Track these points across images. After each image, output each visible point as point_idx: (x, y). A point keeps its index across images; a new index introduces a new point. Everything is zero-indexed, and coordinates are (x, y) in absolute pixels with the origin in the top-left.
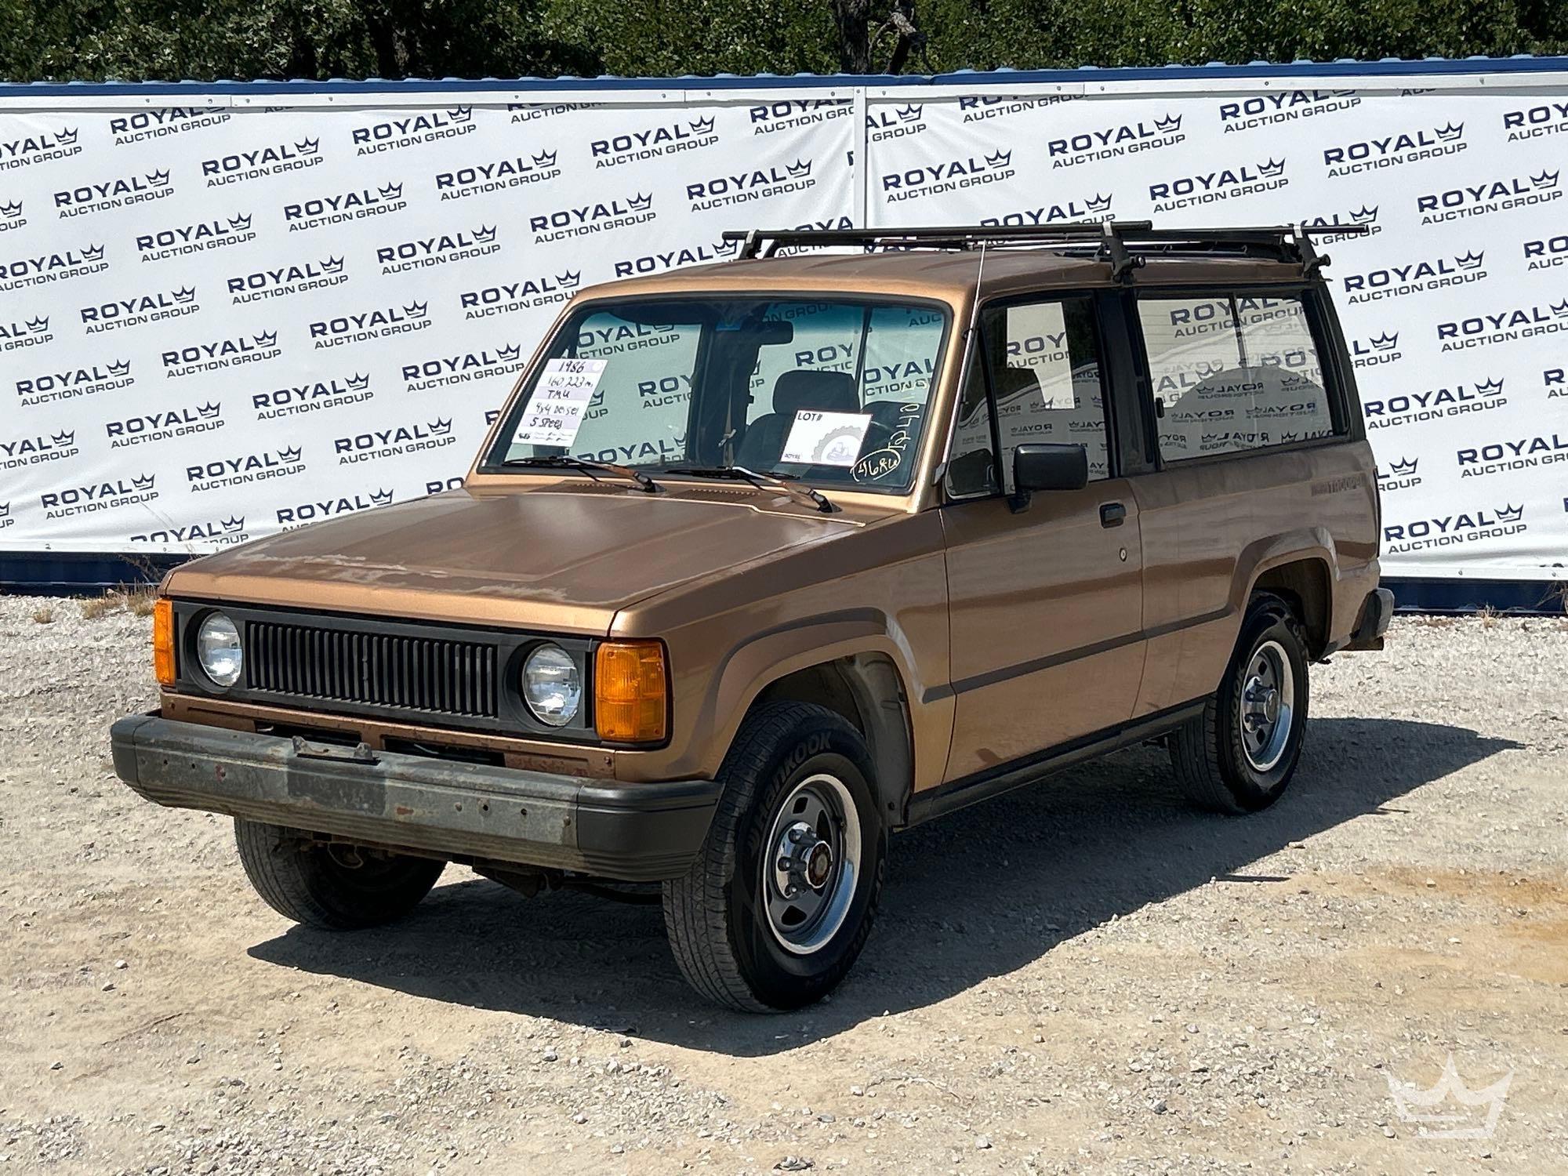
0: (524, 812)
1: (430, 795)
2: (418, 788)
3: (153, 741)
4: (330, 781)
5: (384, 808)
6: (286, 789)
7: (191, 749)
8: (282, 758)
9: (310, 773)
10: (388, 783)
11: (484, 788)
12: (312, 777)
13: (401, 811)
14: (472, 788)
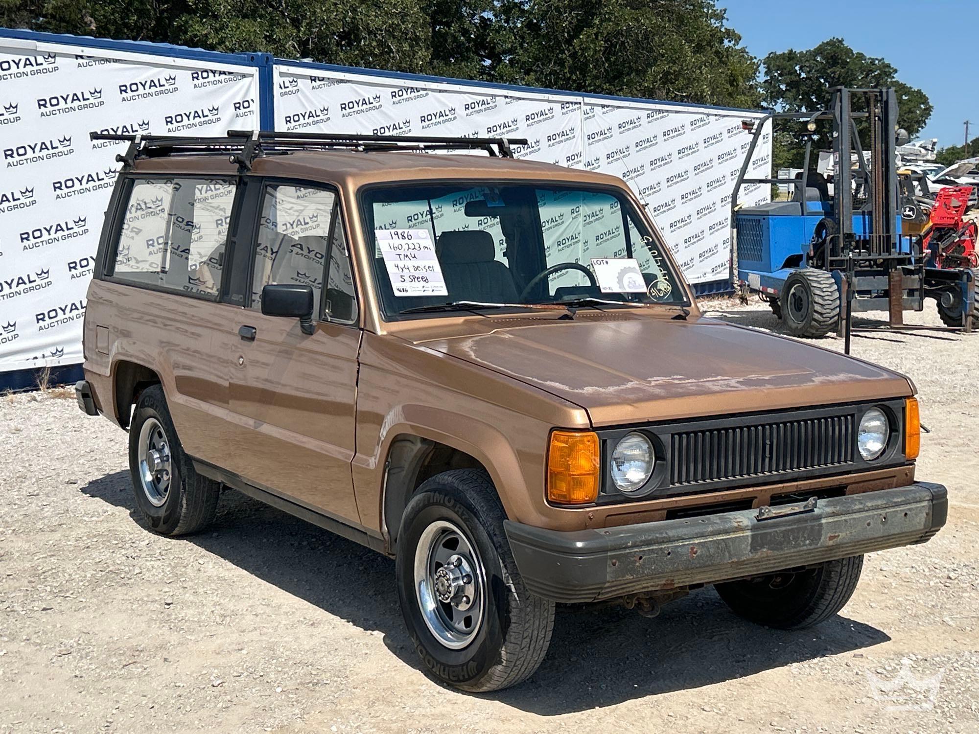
0: (906, 514)
1: (852, 521)
2: (844, 518)
3: (630, 544)
4: (782, 532)
5: (820, 539)
6: (749, 548)
7: (670, 540)
8: (747, 526)
9: (769, 531)
10: (824, 521)
11: (884, 506)
12: (770, 533)
13: (831, 538)
14: (877, 508)
